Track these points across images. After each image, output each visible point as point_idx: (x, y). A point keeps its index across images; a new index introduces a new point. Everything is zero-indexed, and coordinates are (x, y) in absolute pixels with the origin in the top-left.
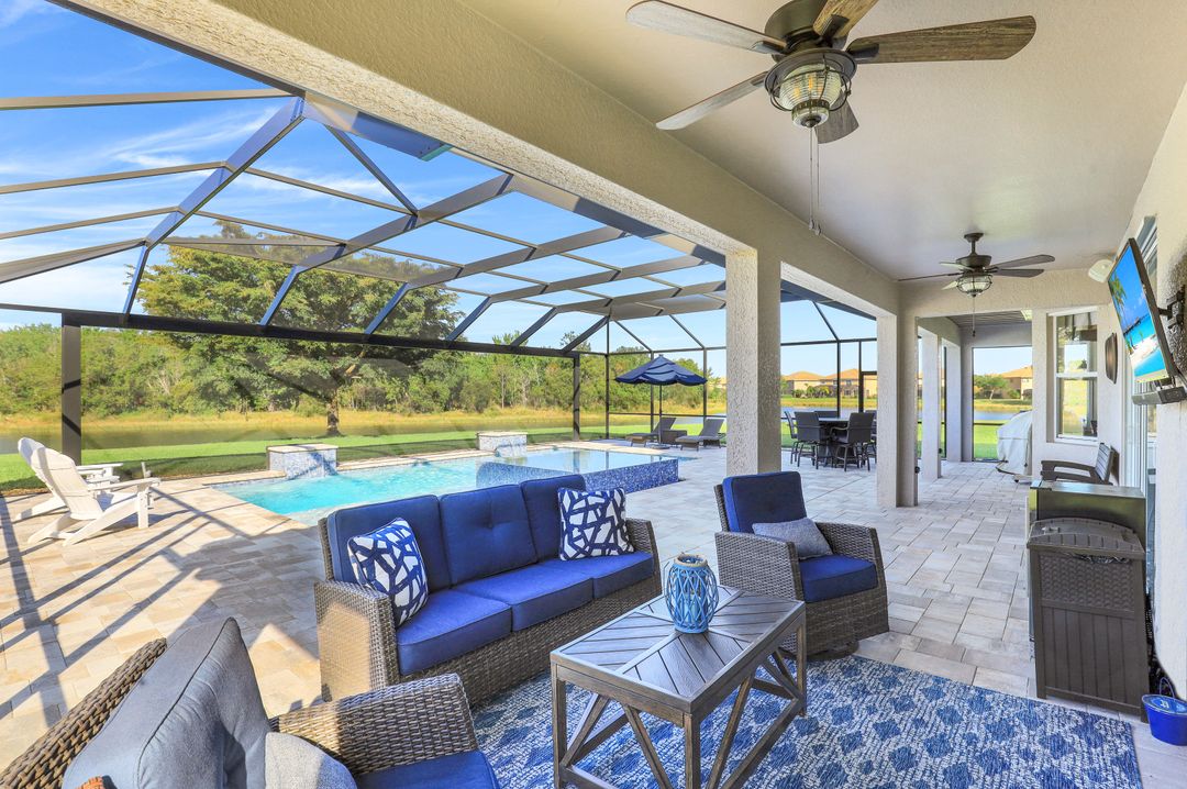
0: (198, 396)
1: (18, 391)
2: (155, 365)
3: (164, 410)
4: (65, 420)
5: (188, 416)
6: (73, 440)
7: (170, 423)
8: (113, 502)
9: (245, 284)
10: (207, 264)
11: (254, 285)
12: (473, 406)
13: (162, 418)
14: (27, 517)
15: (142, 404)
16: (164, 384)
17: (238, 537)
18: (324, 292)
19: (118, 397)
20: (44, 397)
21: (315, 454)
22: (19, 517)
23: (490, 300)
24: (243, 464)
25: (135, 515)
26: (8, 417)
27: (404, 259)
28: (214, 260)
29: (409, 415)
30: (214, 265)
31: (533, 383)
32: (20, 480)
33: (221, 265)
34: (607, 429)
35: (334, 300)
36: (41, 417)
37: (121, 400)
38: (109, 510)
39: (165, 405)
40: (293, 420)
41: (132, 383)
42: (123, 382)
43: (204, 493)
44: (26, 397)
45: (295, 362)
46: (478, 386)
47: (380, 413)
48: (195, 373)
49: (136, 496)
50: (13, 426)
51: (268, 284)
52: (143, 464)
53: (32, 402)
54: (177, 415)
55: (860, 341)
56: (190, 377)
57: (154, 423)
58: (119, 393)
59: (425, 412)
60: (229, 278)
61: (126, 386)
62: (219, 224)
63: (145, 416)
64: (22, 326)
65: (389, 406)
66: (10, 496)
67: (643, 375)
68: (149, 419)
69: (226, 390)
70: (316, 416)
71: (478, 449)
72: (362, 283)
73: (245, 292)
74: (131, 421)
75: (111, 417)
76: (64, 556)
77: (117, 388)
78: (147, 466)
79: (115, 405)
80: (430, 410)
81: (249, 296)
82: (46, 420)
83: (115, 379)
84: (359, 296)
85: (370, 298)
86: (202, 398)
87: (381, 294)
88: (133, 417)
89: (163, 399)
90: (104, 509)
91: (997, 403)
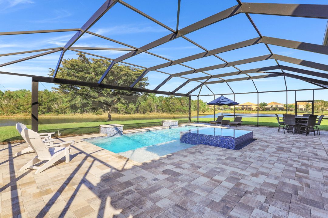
0: (70, 108)
1: (17, 107)
2: (54, 100)
3: (56, 113)
4: (33, 116)
5: (63, 115)
6: (35, 123)
7: (58, 116)
8: (55, 152)
9: (86, 73)
10: (74, 67)
11: (89, 73)
12: (142, 112)
13: (56, 115)
14: (19, 155)
15: (51, 111)
16: (56, 106)
17: (114, 171)
18: (110, 76)
19: (44, 109)
20: (24, 109)
21: (116, 128)
22: (16, 155)
23: (171, 76)
24: (90, 131)
25: (65, 157)
26: (15, 114)
27: (133, 66)
28: (77, 65)
29: (124, 115)
30: (77, 67)
31: (158, 106)
32: (17, 137)
33: (79, 67)
34: (198, 119)
35: (113, 78)
36: (23, 115)
37: (45, 110)
38: (54, 156)
39: (56, 111)
40: (92, 116)
41: (48, 105)
42: (45, 105)
43: (84, 143)
44: (19, 109)
45: (101, 98)
46: (144, 106)
47: (116, 114)
48: (70, 101)
49: (64, 149)
50: (16, 117)
51: (93, 74)
52: (58, 131)
53: (21, 111)
54: (60, 114)
55: (296, 90)
56: (68, 102)
57: (54, 116)
58: (44, 108)
59: (129, 114)
60: (81, 71)
61: (46, 106)
62: (78, 54)
63: (51, 114)
64: (18, 90)
65: (119, 112)
66: (13, 143)
67: (219, 102)
68: (52, 115)
69: (79, 106)
70: (98, 115)
71: (162, 126)
72: (121, 73)
73: (87, 75)
74: (47, 116)
75: (42, 115)
76: (37, 181)
77: (43, 107)
78: (59, 131)
79: (43, 111)
80: (130, 113)
81: (88, 76)
82: (24, 115)
83: (43, 104)
84: (120, 78)
85: (124, 78)
86: (71, 109)
87: (128, 77)
88: (48, 115)
89: (56, 110)
90: (52, 155)
91: (292, 112)
